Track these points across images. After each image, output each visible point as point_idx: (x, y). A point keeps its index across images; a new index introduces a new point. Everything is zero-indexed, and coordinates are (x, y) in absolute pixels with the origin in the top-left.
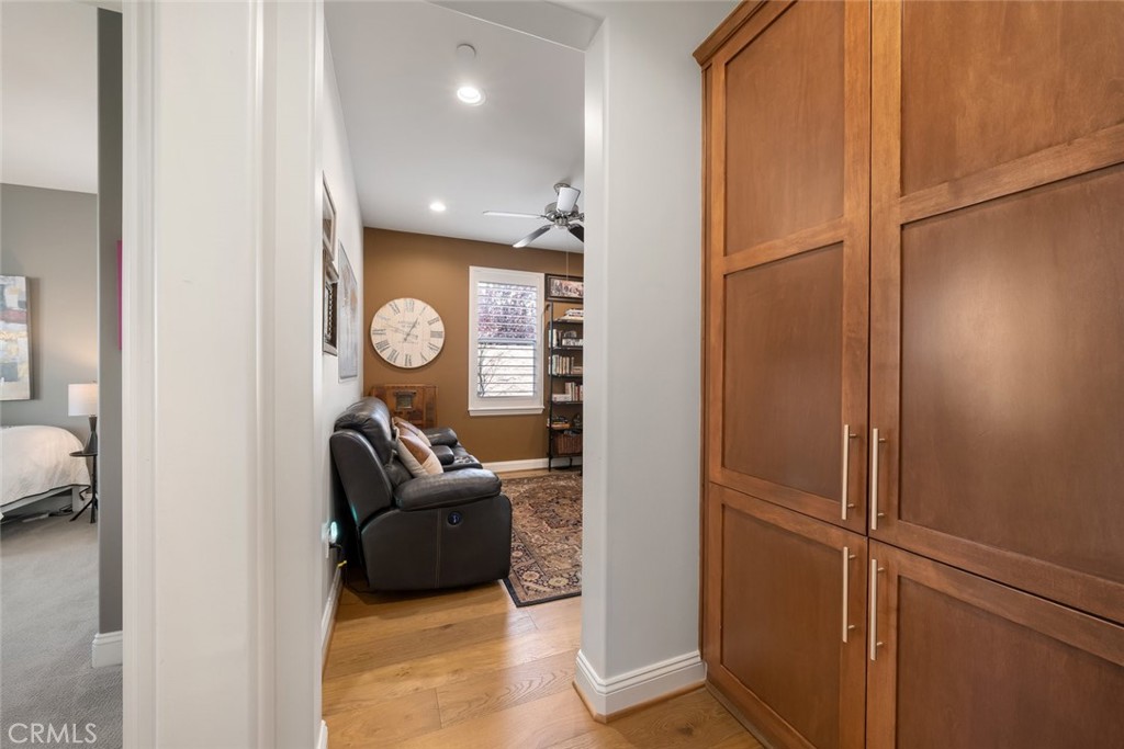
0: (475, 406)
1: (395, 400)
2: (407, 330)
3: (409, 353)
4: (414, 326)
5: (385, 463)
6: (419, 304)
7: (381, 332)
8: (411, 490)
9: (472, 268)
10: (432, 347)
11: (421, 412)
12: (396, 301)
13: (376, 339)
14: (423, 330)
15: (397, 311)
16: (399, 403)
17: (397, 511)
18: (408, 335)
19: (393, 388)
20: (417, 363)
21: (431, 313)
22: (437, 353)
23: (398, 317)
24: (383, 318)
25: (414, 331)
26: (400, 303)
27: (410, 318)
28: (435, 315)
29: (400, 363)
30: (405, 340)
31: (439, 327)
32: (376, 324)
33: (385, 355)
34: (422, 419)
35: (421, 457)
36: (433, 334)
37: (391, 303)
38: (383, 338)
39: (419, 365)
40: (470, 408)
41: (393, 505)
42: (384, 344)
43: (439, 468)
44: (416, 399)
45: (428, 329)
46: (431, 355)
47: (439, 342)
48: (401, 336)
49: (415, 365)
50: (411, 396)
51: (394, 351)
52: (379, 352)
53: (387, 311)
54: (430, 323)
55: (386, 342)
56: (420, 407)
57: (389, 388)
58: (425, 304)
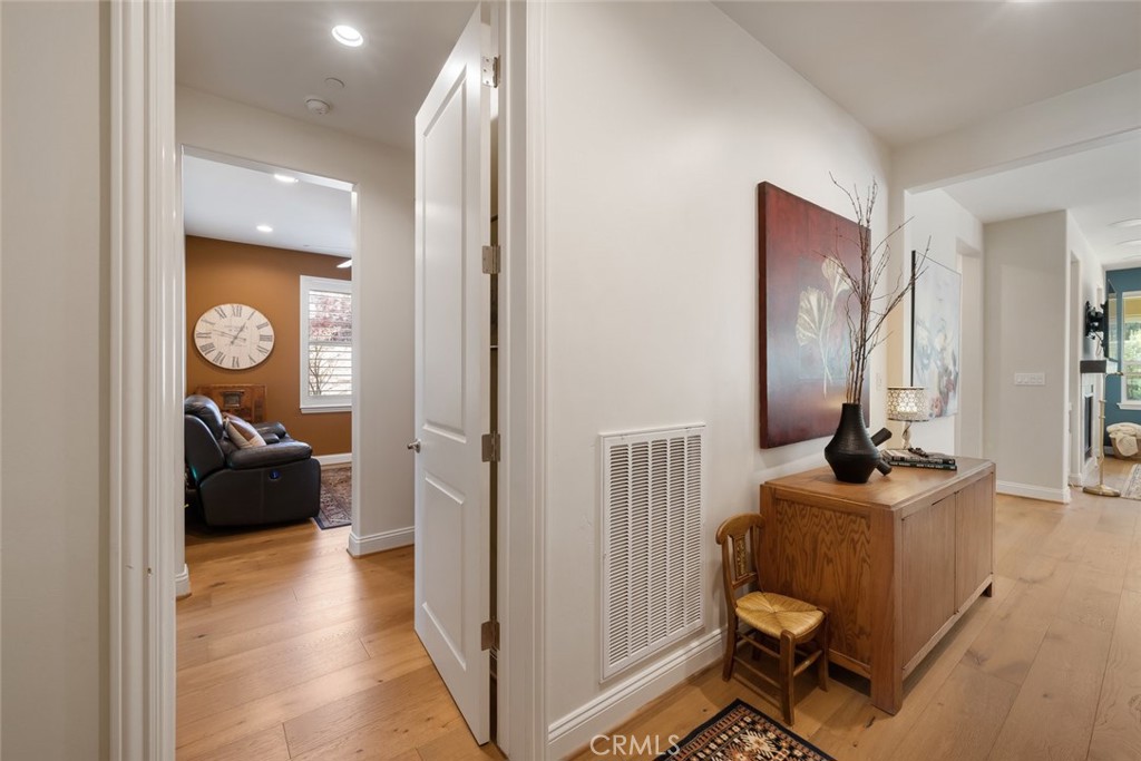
0: (307, 404)
1: (220, 398)
2: (235, 333)
3: (236, 356)
4: (241, 330)
5: (218, 438)
6: (246, 310)
7: (207, 335)
8: (239, 455)
9: (302, 277)
10: (261, 350)
11: (250, 409)
12: (222, 307)
13: (200, 343)
14: (251, 334)
15: (223, 316)
16: (226, 402)
17: (229, 470)
18: (236, 338)
19: (220, 388)
20: (245, 364)
21: (260, 318)
22: (266, 355)
23: (225, 321)
24: (207, 322)
25: (242, 335)
26: (227, 308)
27: (238, 322)
28: (264, 320)
29: (227, 364)
30: (232, 343)
31: (269, 331)
32: (200, 327)
33: (210, 357)
34: (250, 416)
35: (249, 437)
36: (262, 338)
37: (217, 308)
38: (209, 341)
39: (248, 366)
40: (301, 406)
41: (225, 466)
42: (210, 347)
43: (265, 444)
44: (244, 398)
45: (257, 333)
46: (260, 358)
47: (269, 346)
48: (228, 340)
49: (242, 366)
50: (238, 395)
51: (220, 353)
52: (203, 354)
53: (211, 315)
54: (259, 327)
55: (211, 345)
56: (249, 405)
57: (215, 388)
58: (253, 310)
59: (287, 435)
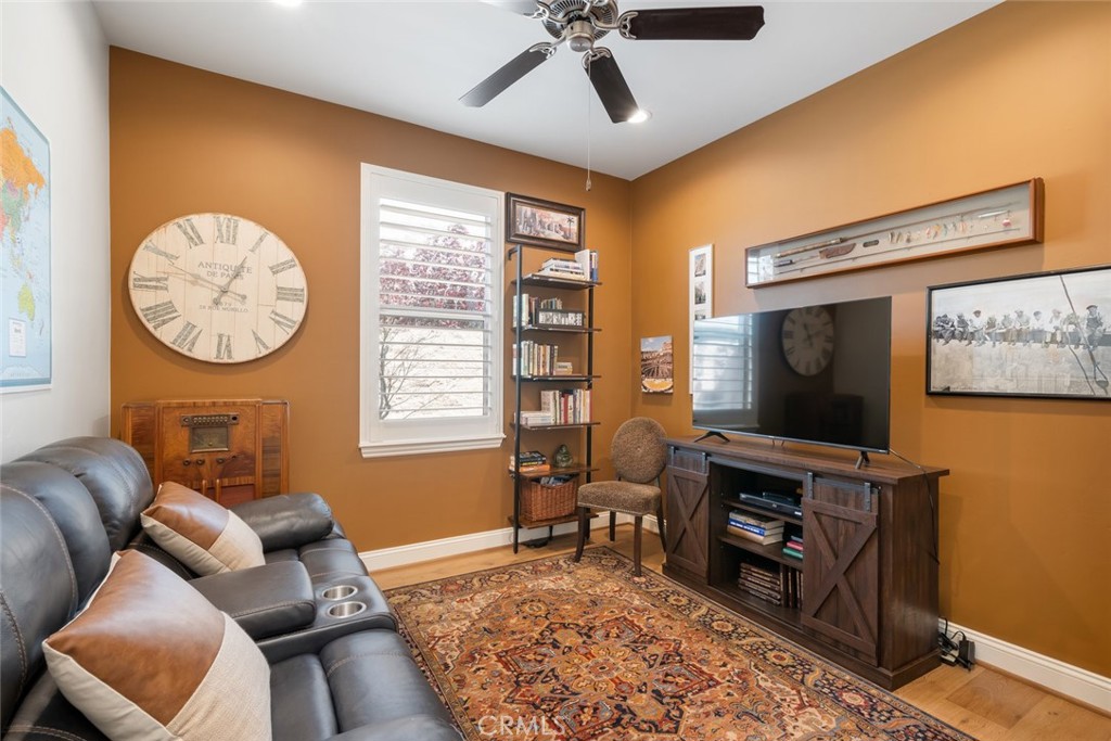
0: (373, 439)
1: (184, 434)
2: (223, 281)
3: (225, 332)
4: (236, 276)
6: (248, 230)
7: (158, 284)
9: (367, 170)
10: (278, 319)
11: (252, 459)
12: (195, 219)
13: (141, 300)
14: (258, 284)
15: (195, 239)
16: (194, 441)
18: (224, 292)
19: (182, 406)
20: (244, 352)
21: (276, 249)
22: (291, 332)
23: (200, 253)
24: (159, 253)
25: (238, 286)
26: (204, 222)
27: (229, 256)
28: (286, 254)
29: (205, 351)
30: (217, 302)
31: (296, 278)
32: (144, 264)
33: (167, 334)
34: (252, 472)
36: (283, 294)
37: (181, 221)
38: (162, 297)
39: (250, 356)
40: (362, 444)
42: (166, 311)
44: (238, 431)
45: (270, 281)
46: (277, 338)
47: (296, 311)
48: (205, 295)
49: (240, 356)
50: (222, 425)
51: (190, 327)
52: (150, 326)
53: (168, 237)
54: (275, 270)
55: (169, 307)
56: (249, 446)
57: (168, 407)
58: (263, 231)
59: (336, 529)
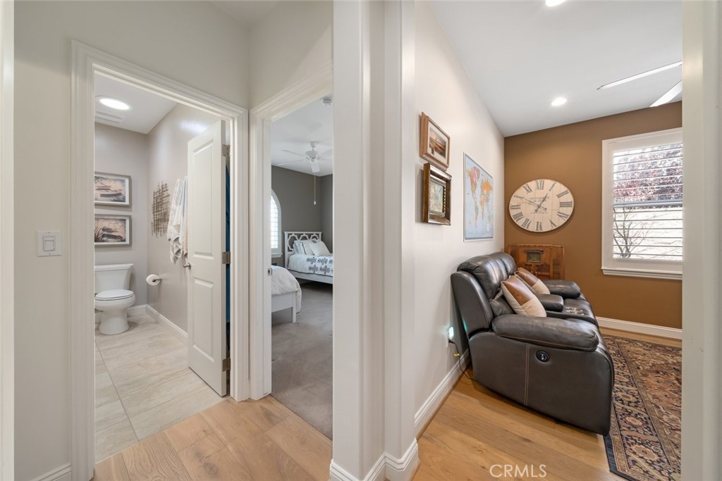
0: (609, 267)
1: (525, 255)
2: (539, 203)
3: (540, 221)
4: (543, 201)
5: (488, 298)
6: (548, 183)
7: (518, 207)
8: (504, 322)
9: (605, 142)
10: (561, 215)
11: (549, 266)
12: (529, 184)
13: (513, 213)
14: (552, 204)
15: (529, 190)
16: (529, 257)
17: (493, 333)
18: (539, 207)
19: (524, 246)
20: (547, 227)
21: (560, 188)
22: (566, 219)
23: (531, 195)
24: (517, 197)
25: (544, 205)
26: (532, 184)
27: (541, 194)
28: (564, 189)
29: (532, 228)
30: (536, 211)
31: (569, 198)
32: (513, 201)
33: (520, 223)
34: (549, 271)
35: (523, 300)
36: (562, 205)
37: (524, 185)
38: (519, 211)
39: (549, 229)
40: (603, 268)
41: (490, 329)
42: (520, 216)
43: (543, 313)
44: (544, 256)
45: (557, 201)
46: (562, 221)
47: (569, 211)
48: (533, 208)
49: (545, 229)
50: (538, 253)
51: (527, 220)
52: (515, 221)
53: (521, 192)
54: (559, 196)
55: (521, 214)
56: (548, 262)
57: (520, 246)
58: (554, 182)
59: (582, 296)
